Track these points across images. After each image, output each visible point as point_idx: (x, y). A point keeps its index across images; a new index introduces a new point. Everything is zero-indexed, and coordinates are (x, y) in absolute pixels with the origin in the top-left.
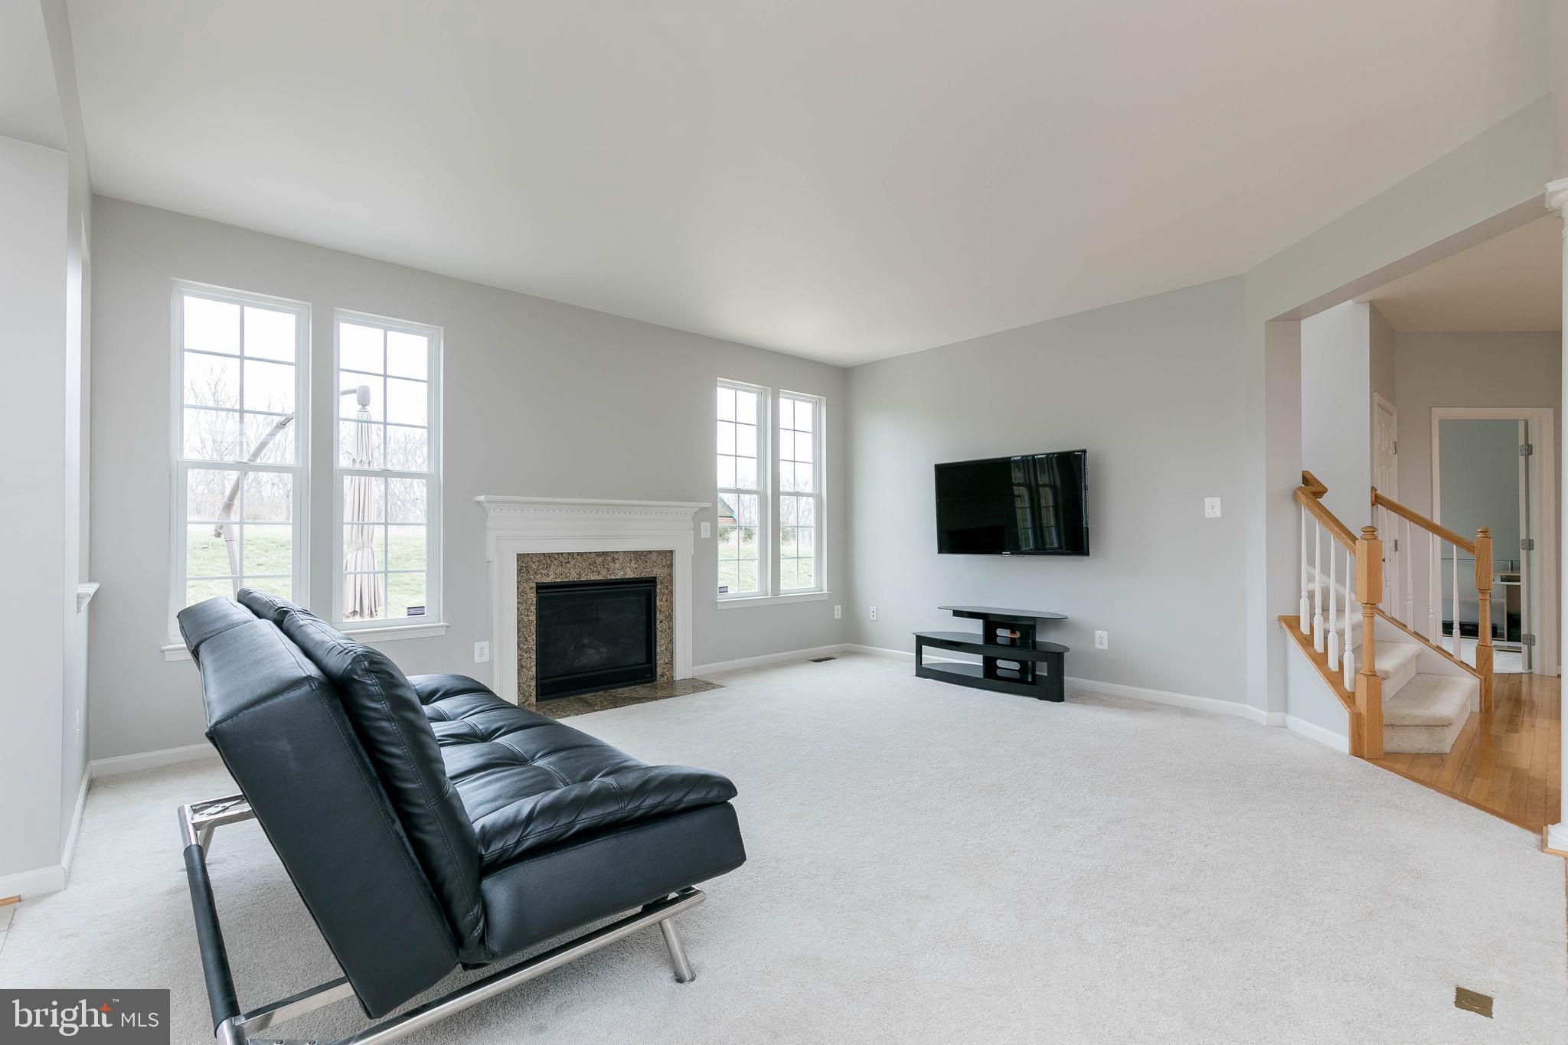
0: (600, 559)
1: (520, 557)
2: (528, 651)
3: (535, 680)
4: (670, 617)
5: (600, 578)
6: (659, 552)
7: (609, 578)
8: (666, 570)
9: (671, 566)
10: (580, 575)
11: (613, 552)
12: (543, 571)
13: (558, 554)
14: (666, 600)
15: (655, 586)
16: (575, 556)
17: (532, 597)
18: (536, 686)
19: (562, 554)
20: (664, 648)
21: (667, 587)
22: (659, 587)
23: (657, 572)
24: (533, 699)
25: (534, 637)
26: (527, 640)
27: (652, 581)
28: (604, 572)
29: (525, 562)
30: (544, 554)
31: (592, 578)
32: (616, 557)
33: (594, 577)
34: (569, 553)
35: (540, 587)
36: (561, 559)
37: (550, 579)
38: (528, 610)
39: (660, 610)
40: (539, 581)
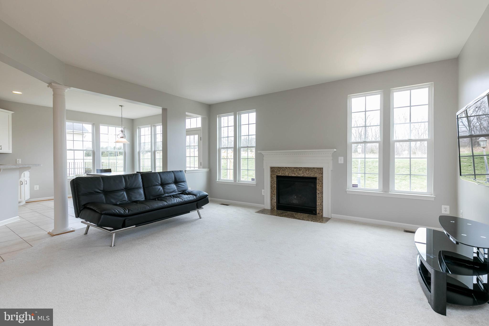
0: (295, 170)
1: (271, 168)
2: (274, 194)
3: (276, 203)
4: (322, 193)
5: (295, 175)
6: (318, 168)
7: (298, 176)
8: (321, 175)
9: (322, 174)
10: (289, 174)
11: (300, 168)
12: (278, 172)
13: (282, 167)
14: (321, 186)
15: (316, 180)
16: (287, 168)
17: (275, 179)
18: (277, 205)
19: (283, 167)
20: (319, 204)
21: (321, 181)
22: (317, 181)
23: (317, 175)
24: (276, 208)
25: (276, 191)
26: (274, 191)
27: (315, 178)
28: (297, 174)
29: (273, 169)
30: (278, 167)
31: (293, 176)
32: (301, 169)
33: (293, 175)
34: (285, 167)
35: (278, 177)
36: (283, 169)
37: (280, 175)
38: (274, 183)
39: (318, 190)
40: (277, 175)
